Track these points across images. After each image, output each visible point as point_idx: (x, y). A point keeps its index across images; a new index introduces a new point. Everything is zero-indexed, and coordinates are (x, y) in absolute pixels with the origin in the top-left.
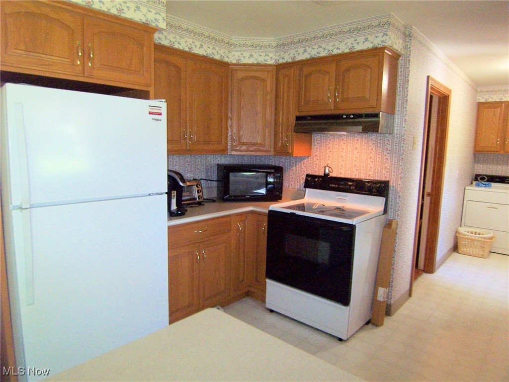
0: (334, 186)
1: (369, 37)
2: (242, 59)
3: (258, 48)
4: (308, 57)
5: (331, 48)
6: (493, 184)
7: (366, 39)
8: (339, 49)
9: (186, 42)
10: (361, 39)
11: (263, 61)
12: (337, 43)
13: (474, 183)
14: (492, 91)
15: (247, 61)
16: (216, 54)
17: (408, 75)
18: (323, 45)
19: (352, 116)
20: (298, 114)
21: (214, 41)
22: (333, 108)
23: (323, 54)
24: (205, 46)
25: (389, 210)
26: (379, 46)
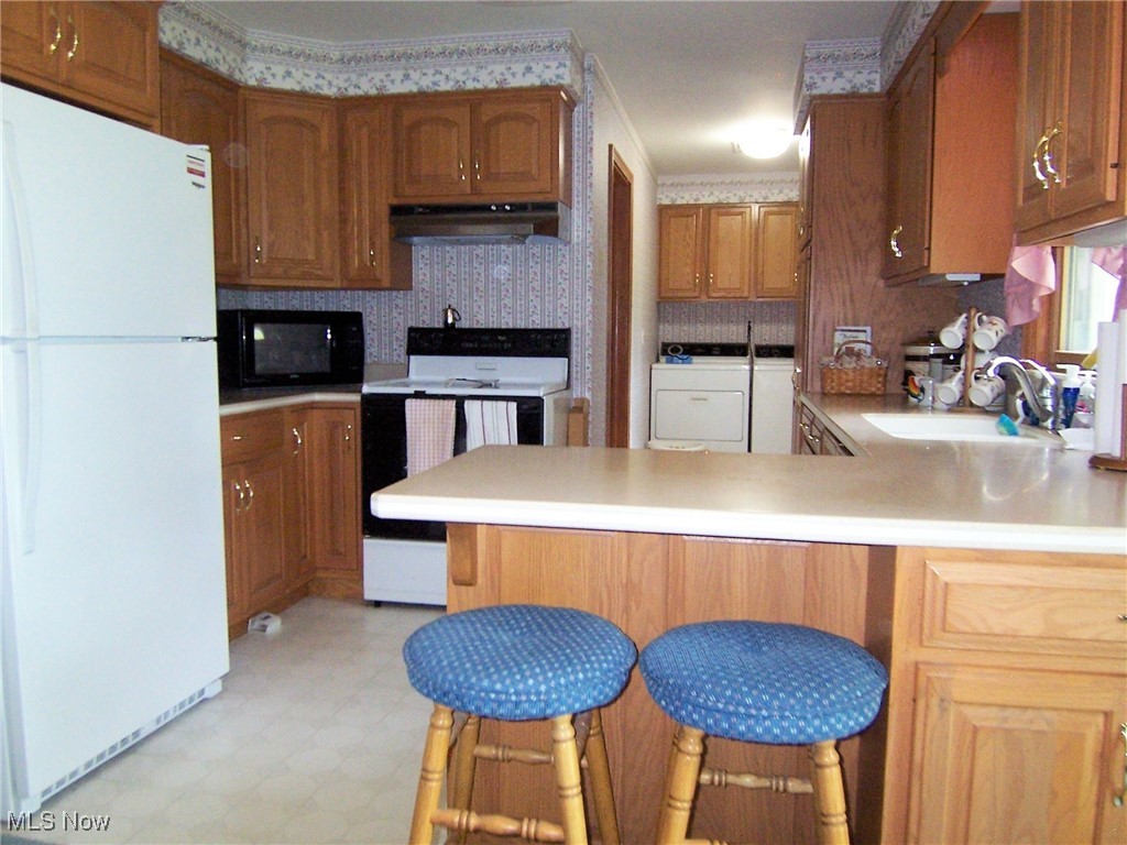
0: (471, 345)
1: (533, 65)
2: (270, 79)
3: (302, 59)
4: (415, 89)
5: (461, 78)
6: (695, 359)
7: (529, 69)
8: (478, 81)
9: (173, 29)
10: (519, 68)
11: (314, 88)
12: (472, 69)
13: (663, 359)
14: (682, 185)
15: (277, 83)
16: (221, 62)
17: (592, 139)
18: (446, 71)
19: (508, 208)
20: (395, 202)
21: (217, 33)
22: (469, 190)
23: (445, 87)
24: (204, 43)
25: (574, 382)
26: (553, 84)
